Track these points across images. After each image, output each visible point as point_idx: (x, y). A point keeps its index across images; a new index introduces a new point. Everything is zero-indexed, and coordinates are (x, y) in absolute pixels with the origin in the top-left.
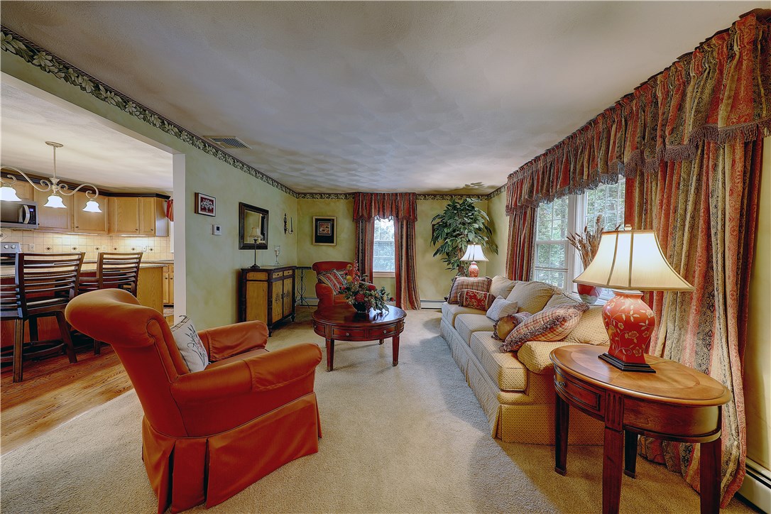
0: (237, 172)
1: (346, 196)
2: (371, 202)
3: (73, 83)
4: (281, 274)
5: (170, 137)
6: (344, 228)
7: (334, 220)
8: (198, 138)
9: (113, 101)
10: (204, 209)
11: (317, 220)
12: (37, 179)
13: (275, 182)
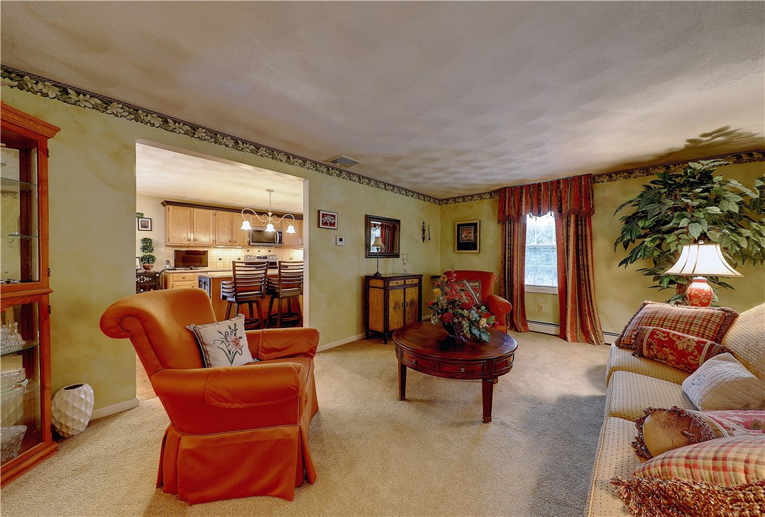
0: (363, 188)
1: (491, 195)
2: (521, 197)
3: (220, 144)
4: (401, 282)
5: (296, 168)
6: (490, 234)
7: (476, 223)
8: (321, 164)
9: (248, 150)
10: (325, 224)
11: (459, 226)
12: (260, 213)
13: (408, 192)
